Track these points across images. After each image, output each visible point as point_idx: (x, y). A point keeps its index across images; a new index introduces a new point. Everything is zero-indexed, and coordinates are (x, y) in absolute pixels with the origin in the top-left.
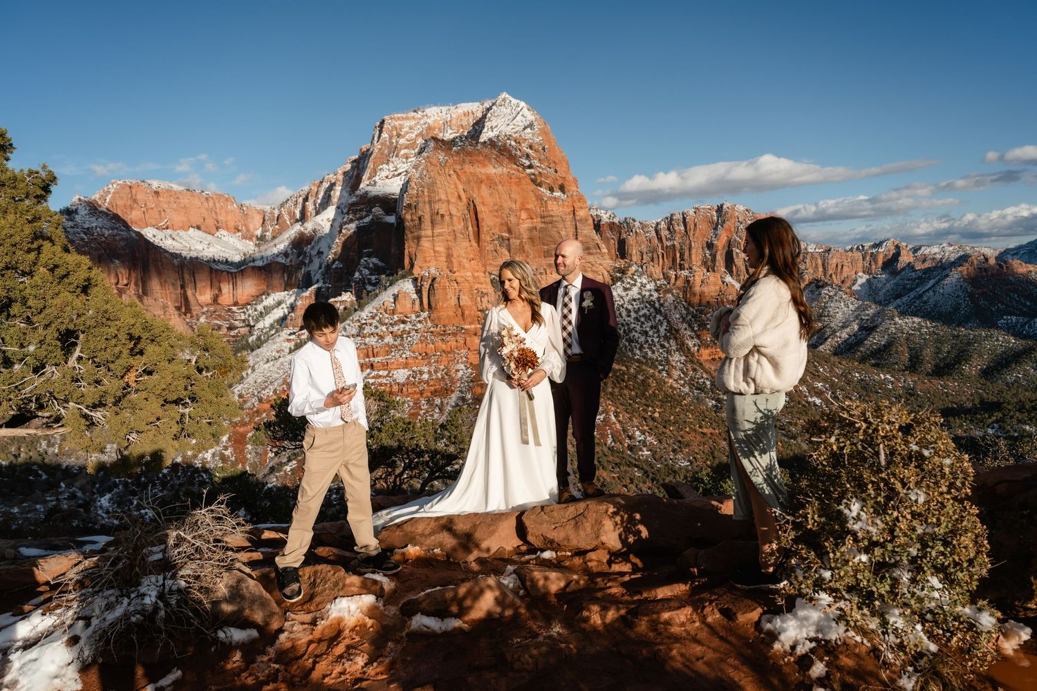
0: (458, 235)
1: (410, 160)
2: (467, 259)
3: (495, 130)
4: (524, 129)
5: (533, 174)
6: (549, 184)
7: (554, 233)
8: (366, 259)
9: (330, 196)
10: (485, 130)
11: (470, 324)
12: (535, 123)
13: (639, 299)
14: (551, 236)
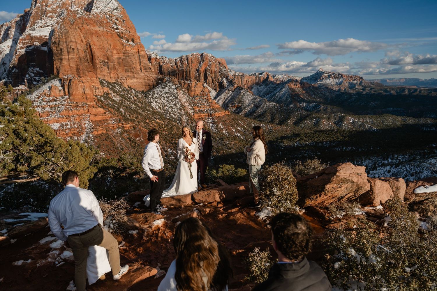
0: (82, 59)
1: (54, 19)
2: (87, 71)
3: (99, 9)
4: (114, 10)
5: (119, 33)
6: (126, 38)
7: (129, 61)
8: (32, 68)
9: (8, 34)
10: (94, 8)
11: (90, 102)
12: (119, 8)
13: (168, 92)
14: (128, 62)
